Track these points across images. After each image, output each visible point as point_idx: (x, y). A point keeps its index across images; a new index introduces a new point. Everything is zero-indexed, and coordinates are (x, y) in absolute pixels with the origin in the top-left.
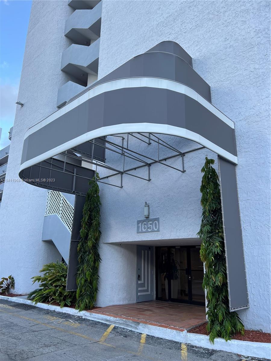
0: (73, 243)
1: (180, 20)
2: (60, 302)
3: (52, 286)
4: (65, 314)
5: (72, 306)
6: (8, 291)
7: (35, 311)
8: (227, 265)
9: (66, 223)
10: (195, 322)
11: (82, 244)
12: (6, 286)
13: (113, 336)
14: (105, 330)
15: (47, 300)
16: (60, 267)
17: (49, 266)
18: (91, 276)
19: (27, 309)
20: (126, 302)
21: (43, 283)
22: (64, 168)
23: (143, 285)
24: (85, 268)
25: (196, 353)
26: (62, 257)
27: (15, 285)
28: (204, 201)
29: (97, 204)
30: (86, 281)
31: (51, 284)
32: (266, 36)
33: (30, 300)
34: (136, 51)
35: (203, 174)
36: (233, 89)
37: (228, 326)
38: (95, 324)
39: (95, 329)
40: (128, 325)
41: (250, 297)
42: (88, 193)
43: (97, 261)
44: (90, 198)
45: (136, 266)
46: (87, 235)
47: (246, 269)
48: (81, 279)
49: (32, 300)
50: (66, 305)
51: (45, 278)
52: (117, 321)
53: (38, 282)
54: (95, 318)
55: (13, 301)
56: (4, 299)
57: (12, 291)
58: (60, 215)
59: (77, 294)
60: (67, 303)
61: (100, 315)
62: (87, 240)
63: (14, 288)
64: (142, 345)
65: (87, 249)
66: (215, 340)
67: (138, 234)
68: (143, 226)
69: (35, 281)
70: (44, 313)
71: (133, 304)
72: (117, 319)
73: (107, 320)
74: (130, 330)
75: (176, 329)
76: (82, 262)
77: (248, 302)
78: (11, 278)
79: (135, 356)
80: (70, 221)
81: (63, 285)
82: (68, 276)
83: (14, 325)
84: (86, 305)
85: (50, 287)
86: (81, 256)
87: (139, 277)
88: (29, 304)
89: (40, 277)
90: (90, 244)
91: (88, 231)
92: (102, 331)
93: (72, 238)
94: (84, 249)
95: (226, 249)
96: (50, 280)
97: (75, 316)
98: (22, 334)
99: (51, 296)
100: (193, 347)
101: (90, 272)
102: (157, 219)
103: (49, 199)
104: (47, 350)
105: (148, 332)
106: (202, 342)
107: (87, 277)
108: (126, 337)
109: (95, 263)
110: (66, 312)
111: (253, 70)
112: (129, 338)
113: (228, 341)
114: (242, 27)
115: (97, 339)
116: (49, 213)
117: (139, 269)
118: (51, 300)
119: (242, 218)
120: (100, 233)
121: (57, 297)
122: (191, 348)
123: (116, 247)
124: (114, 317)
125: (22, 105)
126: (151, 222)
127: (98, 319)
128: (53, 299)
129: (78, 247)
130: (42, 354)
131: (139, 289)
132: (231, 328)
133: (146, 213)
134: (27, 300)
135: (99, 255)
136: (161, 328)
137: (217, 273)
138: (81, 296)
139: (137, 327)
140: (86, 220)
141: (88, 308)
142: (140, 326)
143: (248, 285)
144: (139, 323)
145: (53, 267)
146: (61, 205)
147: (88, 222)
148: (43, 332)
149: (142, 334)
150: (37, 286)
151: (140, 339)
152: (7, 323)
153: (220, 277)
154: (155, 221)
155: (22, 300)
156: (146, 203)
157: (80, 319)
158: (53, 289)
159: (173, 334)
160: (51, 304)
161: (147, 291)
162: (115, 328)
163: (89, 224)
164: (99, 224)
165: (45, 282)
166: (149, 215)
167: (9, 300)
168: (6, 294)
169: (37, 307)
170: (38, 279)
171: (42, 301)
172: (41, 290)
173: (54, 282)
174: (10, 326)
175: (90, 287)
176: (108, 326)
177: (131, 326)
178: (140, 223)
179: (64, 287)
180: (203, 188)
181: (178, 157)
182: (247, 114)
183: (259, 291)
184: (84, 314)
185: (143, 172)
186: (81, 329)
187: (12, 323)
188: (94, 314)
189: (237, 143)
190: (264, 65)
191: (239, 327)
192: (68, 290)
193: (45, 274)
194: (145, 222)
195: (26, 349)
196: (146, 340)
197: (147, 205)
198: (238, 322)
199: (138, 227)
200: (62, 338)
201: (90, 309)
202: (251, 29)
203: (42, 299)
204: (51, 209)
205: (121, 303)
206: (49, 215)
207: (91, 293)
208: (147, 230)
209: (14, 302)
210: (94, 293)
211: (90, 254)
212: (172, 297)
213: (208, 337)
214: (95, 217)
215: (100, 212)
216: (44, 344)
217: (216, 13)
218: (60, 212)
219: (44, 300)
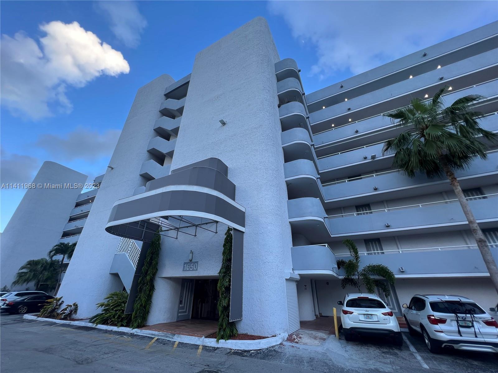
0: (135, 277)
1: (224, 144)
2: (117, 323)
3: (113, 310)
4: (121, 332)
5: (127, 326)
6: (70, 317)
7: (96, 331)
8: (231, 293)
9: (132, 260)
10: (211, 331)
11: (143, 278)
12: (69, 312)
13: (155, 344)
14: (150, 342)
15: (107, 322)
16: (122, 295)
17: (113, 295)
18: (146, 302)
19: (87, 330)
20: (169, 321)
21: (105, 308)
22: (140, 223)
23: (183, 308)
24: (142, 295)
25: (207, 350)
26: (124, 287)
27: (78, 311)
28: (224, 253)
29: (158, 249)
30: (141, 305)
31: (112, 309)
32: (264, 165)
33: (91, 323)
34: (198, 153)
35: (226, 236)
36: (246, 189)
37: (228, 331)
38: (143, 337)
39: (143, 341)
40: (167, 337)
41: (244, 313)
42: (152, 241)
43: (152, 290)
44: (153, 245)
45: (180, 293)
46: (147, 271)
47: (243, 295)
48: (138, 304)
49: (93, 322)
50: (122, 326)
51: (108, 304)
52: (160, 335)
53: (101, 307)
54: (144, 333)
55: (75, 324)
56: (66, 323)
57: (74, 316)
58: (128, 254)
59: (133, 316)
60: (123, 324)
61: (148, 331)
62: (147, 275)
63: (76, 314)
64: (174, 348)
65: (146, 281)
66: (220, 341)
67: (184, 272)
68: (187, 267)
69: (99, 307)
70: (103, 332)
71: (174, 322)
72: (160, 332)
73: (153, 335)
74: (168, 340)
75: (198, 336)
76: (141, 291)
77: (242, 316)
78: (76, 305)
79: (168, 355)
80: (136, 260)
81: (122, 310)
82: (128, 302)
83: (79, 342)
84: (139, 324)
85: (111, 312)
86: (140, 287)
87: (181, 302)
88: (90, 326)
89: (104, 303)
90: (148, 278)
91: (148, 268)
92: (148, 342)
93: (135, 274)
94: (144, 282)
95: (231, 284)
96: (112, 306)
97: (129, 333)
98: (86, 347)
99: (111, 319)
100: (206, 347)
101: (145, 299)
102: (197, 262)
103: (121, 241)
104: (106, 356)
105: (180, 340)
106: (212, 343)
107: (143, 302)
108: (164, 344)
109: (150, 292)
110: (121, 331)
111: (257, 182)
112: (166, 345)
113: (227, 341)
114: (254, 158)
115: (144, 347)
116: (119, 252)
117: (181, 296)
118: (110, 322)
119: (244, 264)
120: (157, 270)
121: (116, 319)
122: (205, 348)
123: (167, 280)
124: (158, 331)
125: (112, 168)
126: (193, 264)
127: (146, 334)
128: (112, 321)
129: (139, 280)
130: (103, 358)
131: (180, 311)
132: (230, 333)
133: (190, 258)
134: (89, 323)
135: (154, 286)
136: (189, 336)
137: (225, 298)
138: (135, 317)
139: (173, 337)
140: (148, 260)
141: (139, 326)
142: (175, 337)
143: (243, 306)
144: (175, 334)
145: (117, 295)
146: (130, 247)
147: (149, 262)
148: (103, 345)
149: (176, 342)
150: (100, 311)
151: (174, 345)
152: (72, 341)
153: (226, 300)
154: (196, 264)
155: (83, 323)
156: (191, 251)
157: (132, 335)
158: (114, 312)
159: (196, 340)
160: (110, 325)
161: (185, 312)
162: (158, 339)
163: (150, 263)
164: (157, 263)
165: (108, 307)
166: (192, 259)
167: (71, 324)
168: (68, 319)
169: (97, 329)
170: (102, 305)
171: (102, 323)
172: (102, 314)
173: (115, 307)
174: (76, 342)
175: (143, 310)
176: (153, 338)
177: (169, 337)
178: (186, 264)
179: (123, 311)
180: (224, 245)
181: (214, 223)
182: (252, 205)
183: (248, 309)
184: (136, 331)
185: (192, 230)
186: (132, 341)
187: (76, 341)
188: (144, 330)
189: (246, 220)
190: (262, 180)
191: (235, 331)
192: (126, 313)
193: (108, 301)
194: (189, 264)
195: (90, 356)
196: (178, 345)
197: (192, 252)
198: (235, 329)
199: (184, 267)
200: (117, 348)
201: (140, 327)
202: (257, 160)
203: (102, 321)
204: (121, 249)
205: (165, 322)
206: (119, 253)
207: (143, 315)
208: (190, 269)
209: (76, 326)
210: (145, 315)
211: (148, 285)
212: (202, 316)
213: (216, 340)
214: (155, 258)
215: (159, 255)
216: (104, 353)
217: (243, 147)
218: (128, 252)
219: (104, 322)
